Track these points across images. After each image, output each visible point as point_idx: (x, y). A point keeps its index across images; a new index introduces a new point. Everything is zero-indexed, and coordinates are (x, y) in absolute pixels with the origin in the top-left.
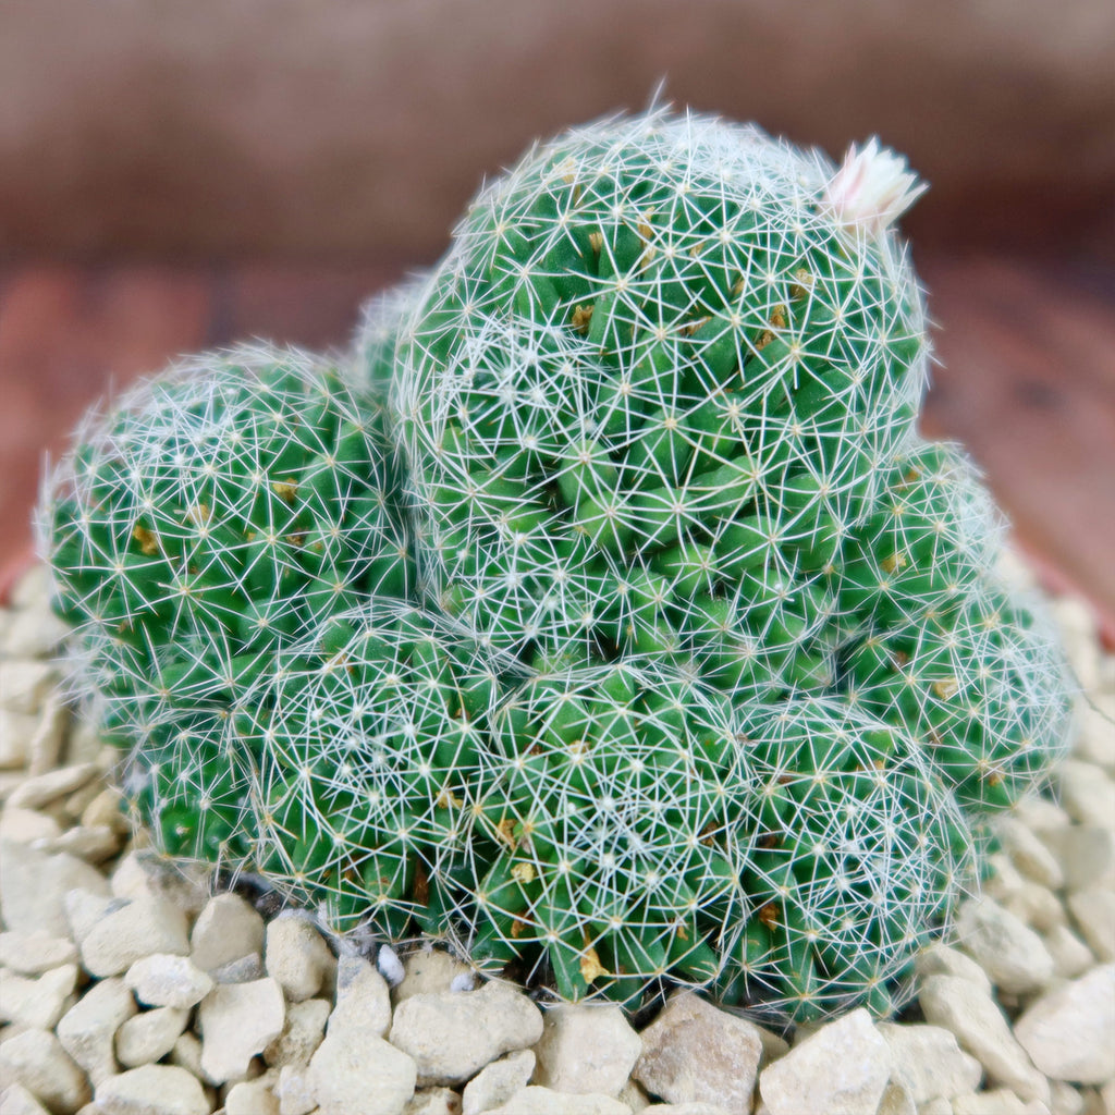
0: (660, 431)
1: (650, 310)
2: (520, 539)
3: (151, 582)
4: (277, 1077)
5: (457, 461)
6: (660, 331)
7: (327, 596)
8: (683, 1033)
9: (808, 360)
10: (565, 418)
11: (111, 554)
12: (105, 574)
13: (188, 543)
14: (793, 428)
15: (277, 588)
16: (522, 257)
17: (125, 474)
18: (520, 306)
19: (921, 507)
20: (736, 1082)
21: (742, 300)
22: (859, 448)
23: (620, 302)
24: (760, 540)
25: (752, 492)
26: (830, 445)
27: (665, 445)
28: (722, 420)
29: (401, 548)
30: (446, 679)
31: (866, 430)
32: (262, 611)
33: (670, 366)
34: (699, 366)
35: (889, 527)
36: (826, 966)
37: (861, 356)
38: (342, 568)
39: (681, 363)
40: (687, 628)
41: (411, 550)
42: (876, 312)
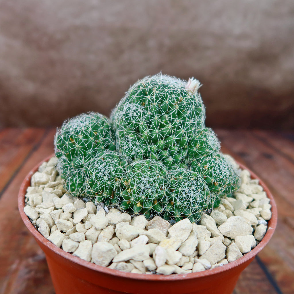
0: (155, 120)
1: (153, 101)
2: (131, 138)
3: (72, 145)
4: (85, 224)
5: (122, 125)
6: (155, 104)
7: (101, 149)
8: (156, 222)
9: (179, 109)
10: (139, 118)
11: (66, 141)
12: (65, 144)
13: (78, 139)
14: (177, 121)
15: (92, 147)
16: (134, 94)
17: (70, 129)
18: (133, 102)
19: (202, 136)
20: (164, 229)
21: (168, 99)
22: (190, 125)
23: (149, 100)
24: (172, 139)
25: (170, 129)
26: (184, 124)
27: (155, 122)
28: (165, 118)
29: (113, 143)
30: (118, 160)
31: (191, 122)
32: (89, 151)
33: (156, 109)
34: (161, 109)
35: (196, 139)
36: (181, 210)
37: (189, 109)
38: (103, 145)
39: (158, 109)
40: (160, 154)
41: (115, 144)
42: (192, 103)
